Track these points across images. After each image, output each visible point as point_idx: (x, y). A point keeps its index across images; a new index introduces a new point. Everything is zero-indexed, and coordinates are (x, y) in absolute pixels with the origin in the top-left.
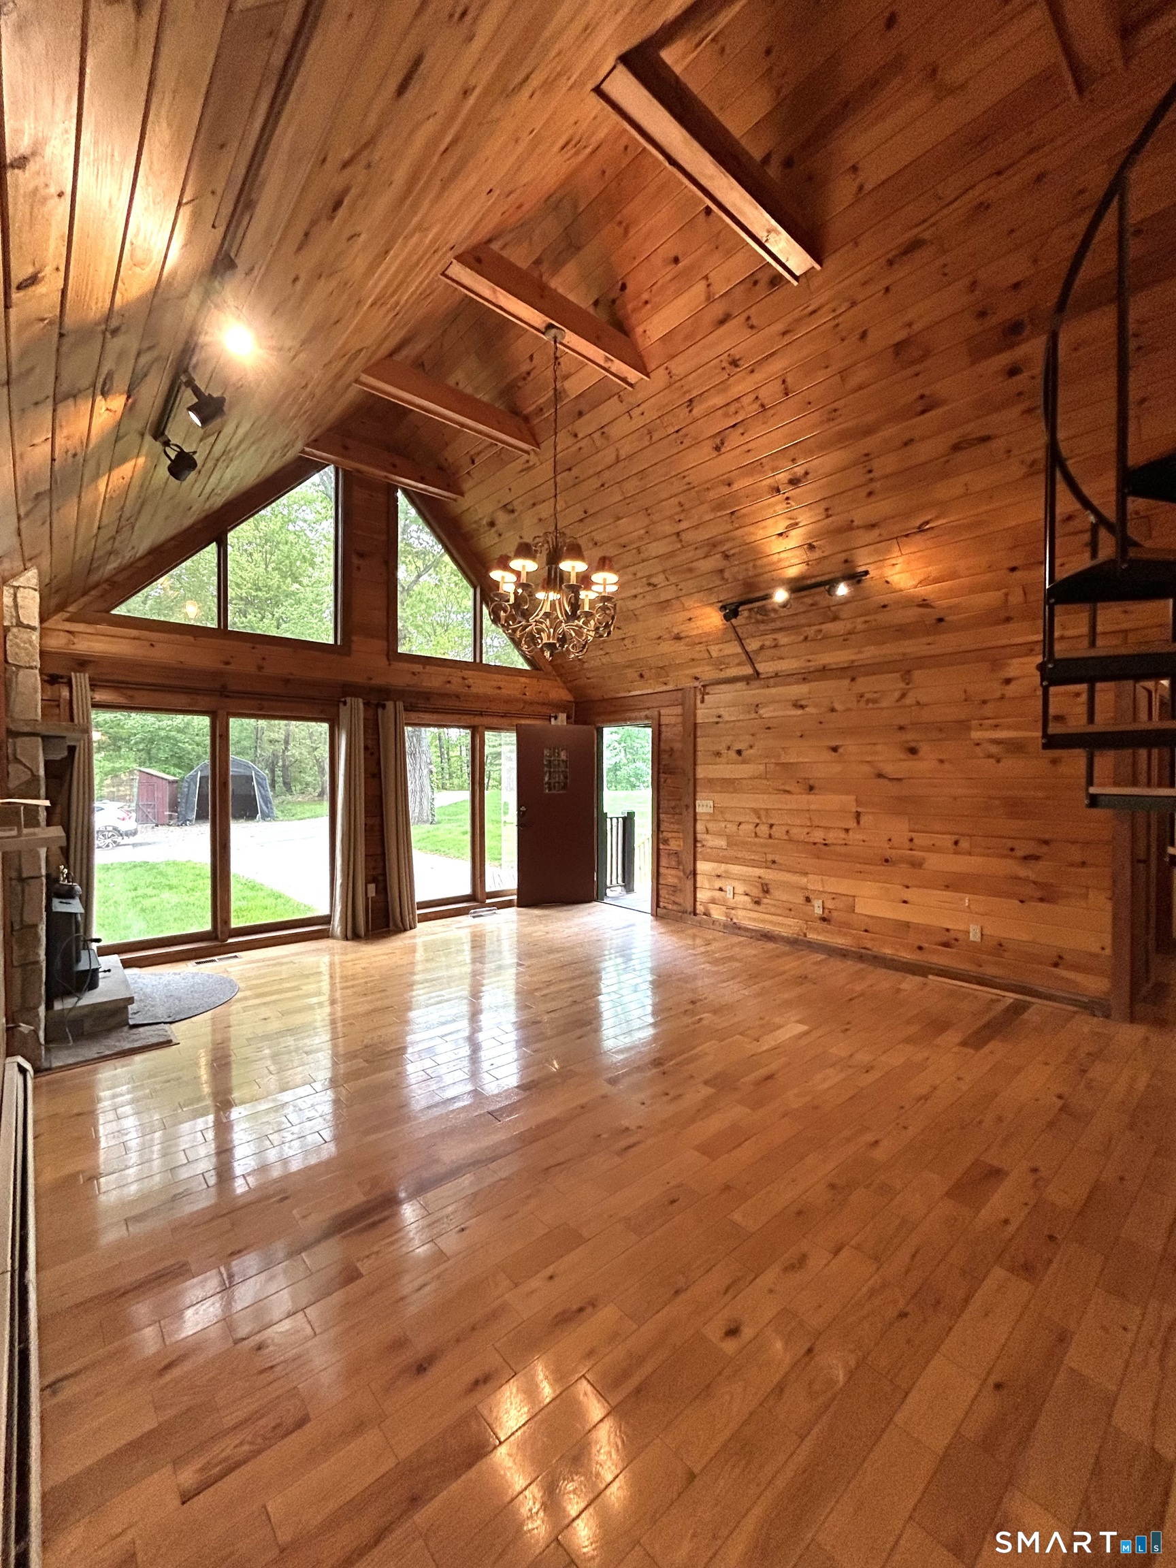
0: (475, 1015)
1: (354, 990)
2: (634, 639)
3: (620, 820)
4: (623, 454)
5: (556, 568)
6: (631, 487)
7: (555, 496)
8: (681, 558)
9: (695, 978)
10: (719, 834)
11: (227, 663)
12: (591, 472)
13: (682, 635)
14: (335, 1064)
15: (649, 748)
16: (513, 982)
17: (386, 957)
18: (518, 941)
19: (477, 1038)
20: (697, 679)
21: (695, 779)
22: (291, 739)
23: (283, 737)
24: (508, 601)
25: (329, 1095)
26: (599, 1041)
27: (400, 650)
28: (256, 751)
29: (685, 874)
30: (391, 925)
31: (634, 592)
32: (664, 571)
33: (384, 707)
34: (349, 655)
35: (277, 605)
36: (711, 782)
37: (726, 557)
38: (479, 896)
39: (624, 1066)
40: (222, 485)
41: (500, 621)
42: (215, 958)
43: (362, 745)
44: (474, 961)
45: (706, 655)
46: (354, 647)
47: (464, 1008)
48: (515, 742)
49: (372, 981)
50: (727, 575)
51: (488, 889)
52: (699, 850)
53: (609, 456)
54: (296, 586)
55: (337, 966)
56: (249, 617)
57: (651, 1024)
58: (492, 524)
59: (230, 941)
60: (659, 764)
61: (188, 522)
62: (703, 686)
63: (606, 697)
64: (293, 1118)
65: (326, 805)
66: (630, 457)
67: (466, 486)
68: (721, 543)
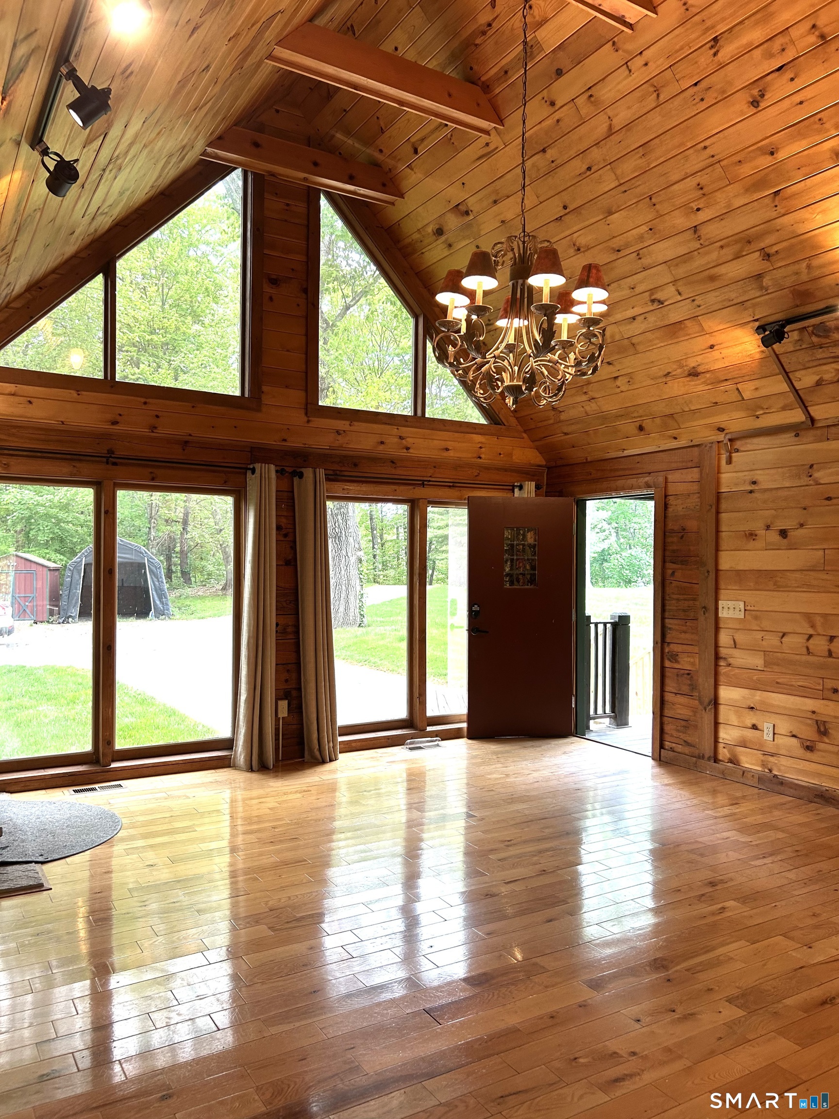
0: (411, 879)
1: (259, 835)
2: (630, 378)
3: (608, 626)
4: (618, 123)
5: (523, 284)
6: (628, 168)
7: (524, 187)
8: (699, 262)
9: (714, 849)
10: (752, 649)
11: (115, 423)
12: (572, 153)
13: (700, 369)
14: (234, 929)
15: (651, 530)
16: (461, 839)
17: (299, 795)
18: (468, 784)
19: (414, 910)
20: (721, 430)
21: (717, 570)
22: (190, 519)
23: (181, 515)
24: (459, 331)
25: (226, 969)
26: (575, 927)
27: (320, 403)
28: (149, 533)
29: (701, 703)
30: (306, 753)
31: (630, 313)
32: (675, 282)
33: (301, 476)
34: (258, 409)
35: (175, 351)
36: (740, 576)
37: (767, 256)
38: (418, 721)
39: (610, 966)
40: (110, 201)
41: (447, 358)
42: (96, 786)
43: (274, 526)
44: (410, 807)
45: (734, 397)
46: (266, 399)
47: (397, 868)
48: (466, 522)
49: (281, 826)
50: (766, 281)
51: (430, 713)
52: (723, 670)
53: (600, 126)
54: (197, 327)
55: (240, 804)
56: (142, 366)
57: (651, 910)
58: (440, 232)
59: (114, 765)
60: (664, 550)
61: (70, 249)
62: (730, 440)
63: (589, 459)
64: (183, 994)
65: (229, 602)
66: (628, 126)
67: (405, 184)
68: (760, 236)
